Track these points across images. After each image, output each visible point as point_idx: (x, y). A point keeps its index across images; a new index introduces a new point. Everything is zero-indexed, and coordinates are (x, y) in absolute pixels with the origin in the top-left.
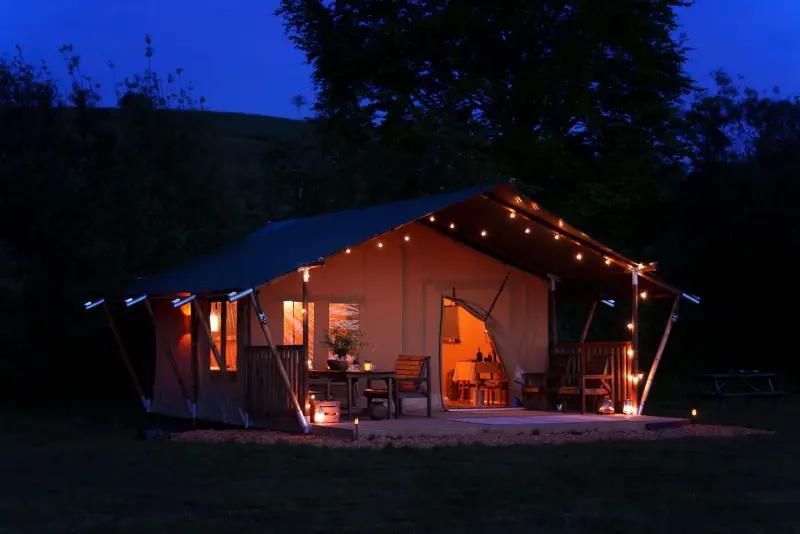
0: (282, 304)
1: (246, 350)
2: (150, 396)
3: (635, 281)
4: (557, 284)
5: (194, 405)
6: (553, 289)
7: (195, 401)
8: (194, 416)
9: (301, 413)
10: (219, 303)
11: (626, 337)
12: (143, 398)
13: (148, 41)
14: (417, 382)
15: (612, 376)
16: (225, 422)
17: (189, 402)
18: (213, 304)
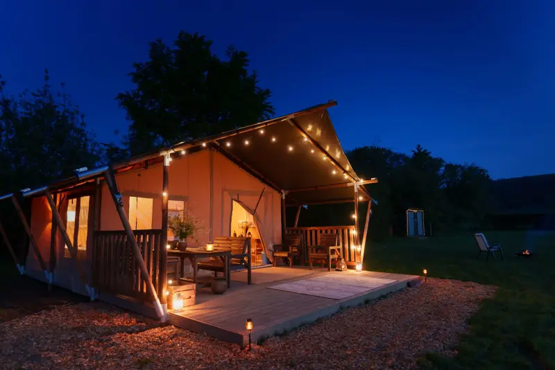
0: (129, 199)
1: (95, 233)
2: (23, 264)
3: (356, 191)
4: (286, 196)
5: (51, 274)
6: (284, 198)
7: (52, 271)
8: (51, 282)
9: (158, 301)
10: (75, 200)
11: (352, 223)
12: (18, 265)
13: (47, 72)
14: (241, 257)
15: (341, 247)
16: (74, 290)
17: (46, 272)
18: (70, 201)
